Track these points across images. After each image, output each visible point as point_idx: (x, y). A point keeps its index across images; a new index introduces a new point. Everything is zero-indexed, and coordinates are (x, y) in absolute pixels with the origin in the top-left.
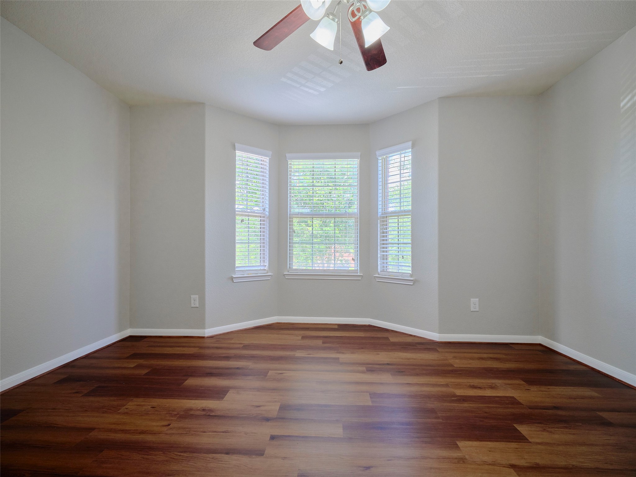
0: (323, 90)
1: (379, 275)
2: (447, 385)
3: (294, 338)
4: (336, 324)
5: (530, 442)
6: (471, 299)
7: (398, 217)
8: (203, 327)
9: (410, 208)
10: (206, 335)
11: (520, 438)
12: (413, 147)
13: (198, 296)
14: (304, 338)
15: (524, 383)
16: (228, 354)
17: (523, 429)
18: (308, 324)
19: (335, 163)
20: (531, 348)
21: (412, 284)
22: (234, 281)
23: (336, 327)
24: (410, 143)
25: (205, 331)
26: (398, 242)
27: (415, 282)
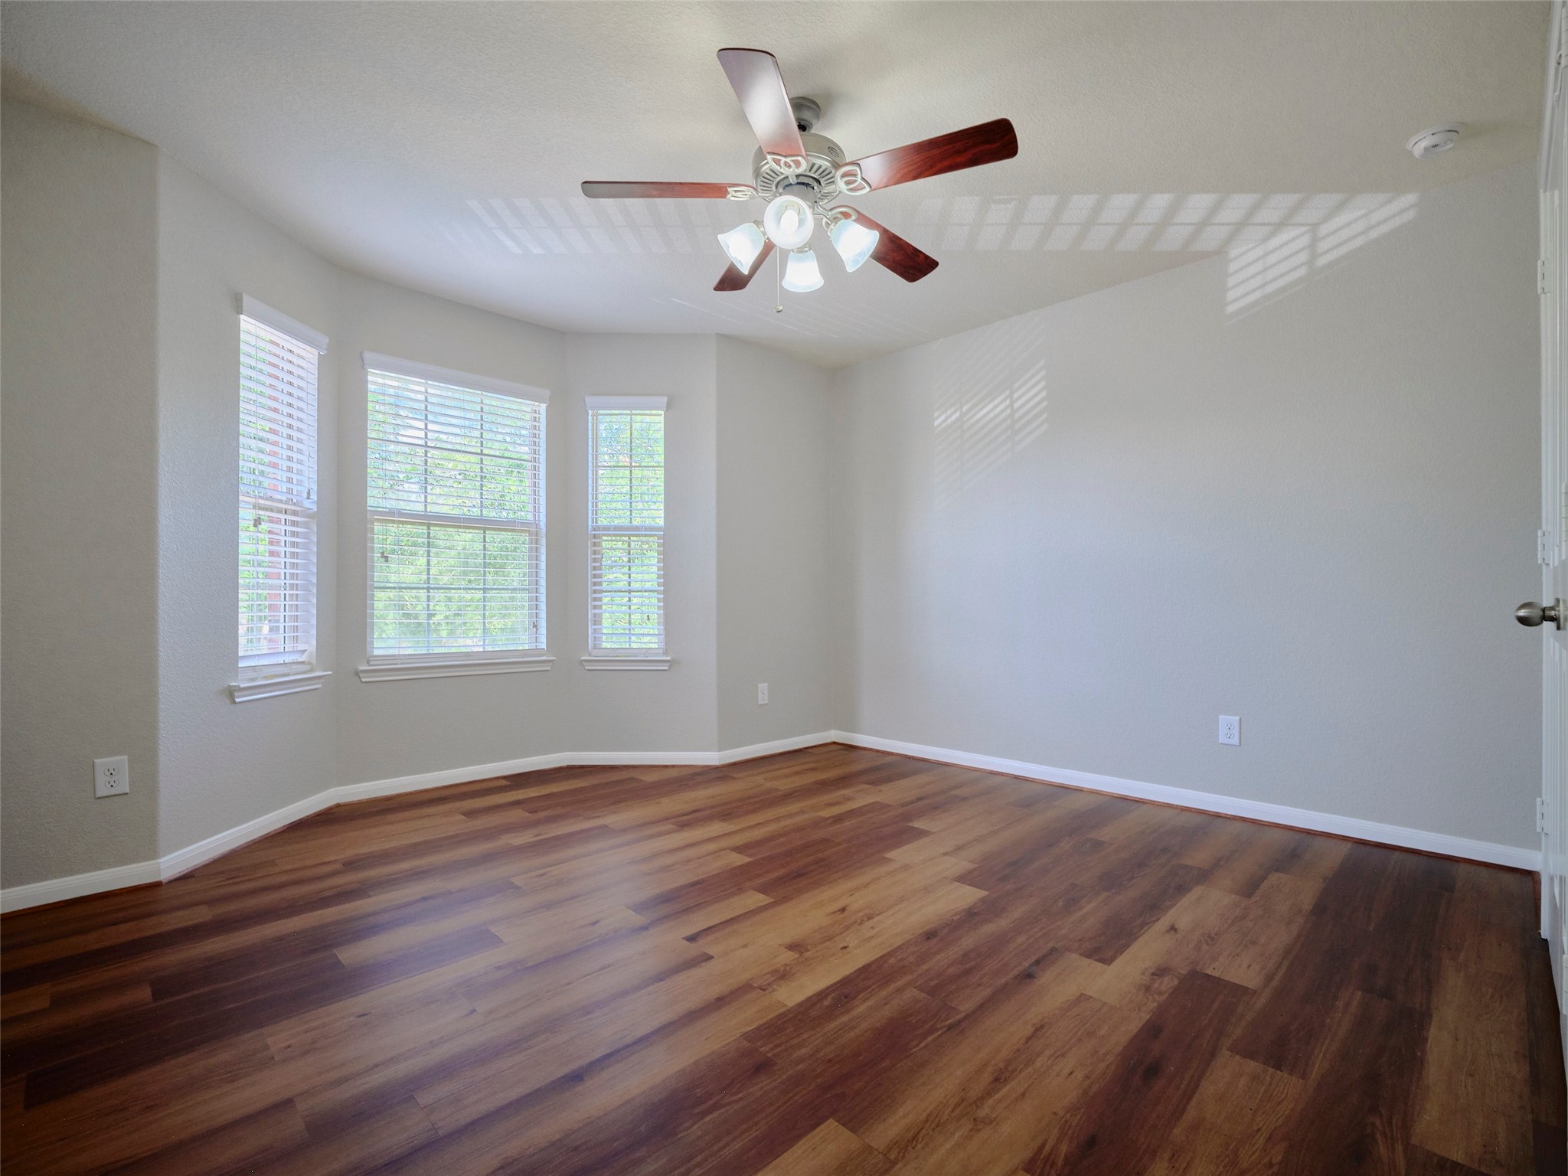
0: (537, 250)
1: (590, 656)
2: (802, 812)
3: (448, 822)
4: (504, 778)
5: (934, 833)
6: (759, 685)
7: (629, 538)
8: (151, 852)
9: (661, 522)
10: (165, 876)
11: (921, 834)
12: (669, 407)
13: (125, 757)
14: (470, 814)
15: (869, 786)
16: (339, 886)
17: (917, 824)
18: (426, 791)
19: (482, 400)
20: (824, 749)
21: (666, 668)
22: (237, 700)
23: (504, 782)
24: (665, 400)
25: (159, 863)
26: (630, 588)
27: (671, 663)
